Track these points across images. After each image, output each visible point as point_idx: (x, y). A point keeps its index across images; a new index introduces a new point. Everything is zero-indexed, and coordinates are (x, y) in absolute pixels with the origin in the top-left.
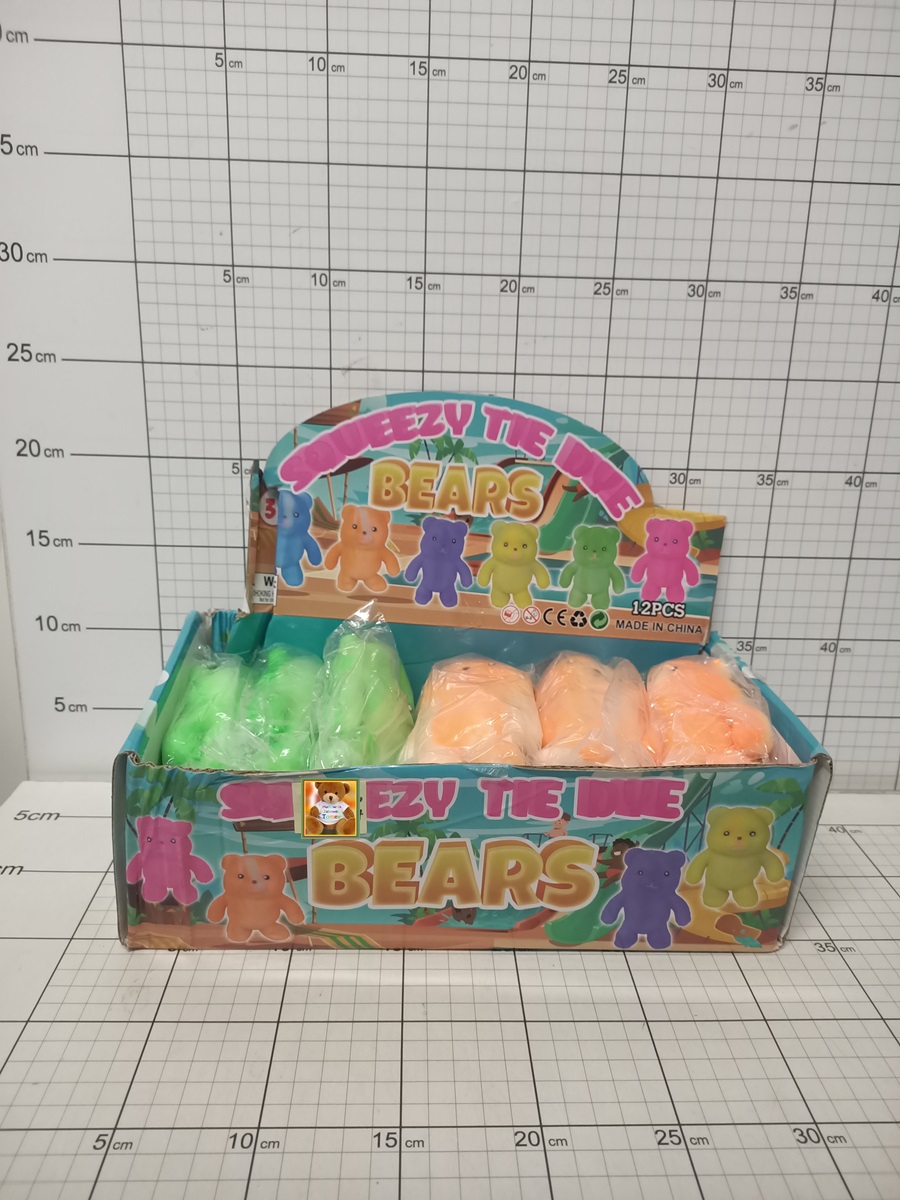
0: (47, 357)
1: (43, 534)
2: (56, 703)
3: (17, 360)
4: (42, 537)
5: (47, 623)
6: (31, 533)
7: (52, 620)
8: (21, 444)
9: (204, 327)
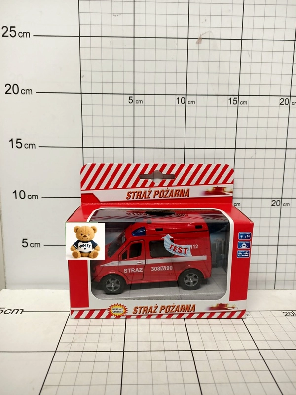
0: (25, 34)
1: (19, 141)
2: (23, 242)
3: (8, 36)
4: (17, 143)
5: (20, 194)
6: (12, 140)
7: (22, 193)
8: (8, 87)
9: (115, 15)
